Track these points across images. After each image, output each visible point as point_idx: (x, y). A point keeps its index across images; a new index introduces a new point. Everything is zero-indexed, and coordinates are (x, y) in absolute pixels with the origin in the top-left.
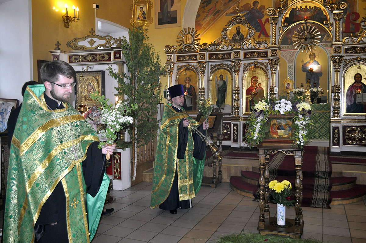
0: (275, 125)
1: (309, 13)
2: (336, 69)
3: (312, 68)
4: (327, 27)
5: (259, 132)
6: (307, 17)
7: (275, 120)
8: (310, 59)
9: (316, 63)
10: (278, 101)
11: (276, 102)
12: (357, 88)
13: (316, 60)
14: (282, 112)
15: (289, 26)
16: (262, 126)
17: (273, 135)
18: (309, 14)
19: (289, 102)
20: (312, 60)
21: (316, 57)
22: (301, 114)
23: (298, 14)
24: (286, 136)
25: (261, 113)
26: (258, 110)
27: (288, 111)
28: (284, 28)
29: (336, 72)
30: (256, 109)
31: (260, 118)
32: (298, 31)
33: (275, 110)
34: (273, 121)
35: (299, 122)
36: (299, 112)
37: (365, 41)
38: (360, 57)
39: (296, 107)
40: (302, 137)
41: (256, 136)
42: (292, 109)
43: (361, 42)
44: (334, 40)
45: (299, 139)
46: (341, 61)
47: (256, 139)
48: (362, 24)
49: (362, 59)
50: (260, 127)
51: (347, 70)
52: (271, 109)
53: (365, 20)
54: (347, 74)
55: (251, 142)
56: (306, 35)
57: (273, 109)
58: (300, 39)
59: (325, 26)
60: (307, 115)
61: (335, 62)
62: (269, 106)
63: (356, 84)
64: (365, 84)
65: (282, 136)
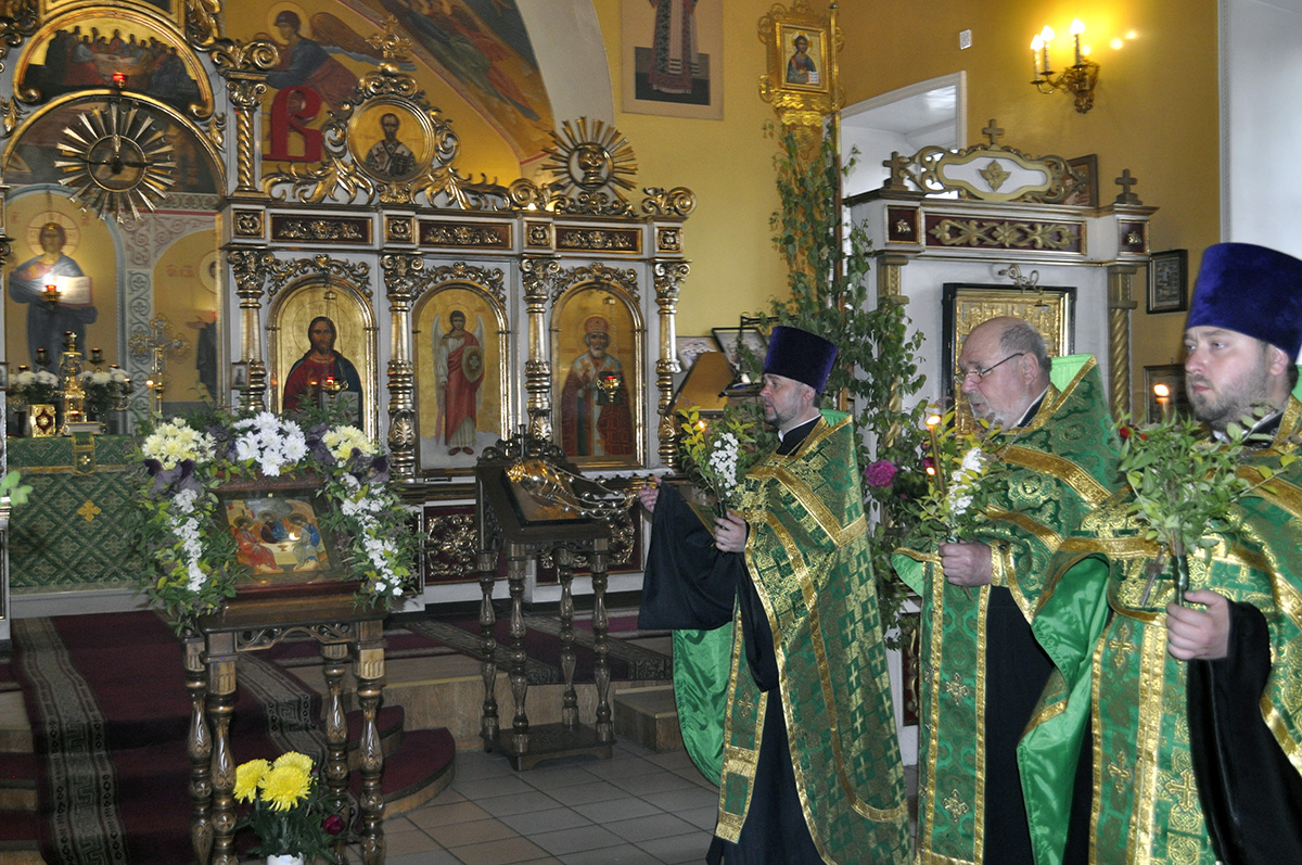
0: (250, 524)
1: (128, 61)
2: (245, 295)
3: (55, 288)
4: (203, 128)
5: (201, 559)
6: (125, 77)
7: (238, 504)
8: (44, 248)
9: (68, 268)
10: (247, 422)
11: (237, 425)
12: (319, 372)
13: (67, 254)
14: (271, 469)
15: (43, 100)
16: (209, 534)
17: (253, 564)
18: (130, 67)
19: (290, 426)
20: (53, 252)
21: (69, 240)
22: (351, 474)
23: (87, 59)
24: (311, 565)
25: (184, 476)
26: (166, 460)
27: (293, 461)
28: (24, 108)
29: (246, 309)
30: (158, 458)
31: (186, 499)
32: (81, 130)
33: (239, 458)
34: (231, 508)
35: (356, 503)
36: (340, 465)
37: (342, 198)
38: (326, 256)
39: (324, 445)
40: (384, 563)
41: (196, 577)
42: (307, 452)
43: (327, 201)
44: (232, 185)
45: (379, 572)
46: (266, 266)
47: (199, 588)
48: (330, 134)
49: (332, 266)
50: (198, 534)
51: (285, 304)
52: (224, 457)
53: (339, 121)
54: (286, 318)
55: (182, 603)
56: (117, 149)
57: (231, 455)
58: (91, 163)
59: (196, 123)
60: (370, 474)
61: (242, 269)
62: (210, 445)
63: (317, 358)
64: (346, 355)
65: (295, 565)
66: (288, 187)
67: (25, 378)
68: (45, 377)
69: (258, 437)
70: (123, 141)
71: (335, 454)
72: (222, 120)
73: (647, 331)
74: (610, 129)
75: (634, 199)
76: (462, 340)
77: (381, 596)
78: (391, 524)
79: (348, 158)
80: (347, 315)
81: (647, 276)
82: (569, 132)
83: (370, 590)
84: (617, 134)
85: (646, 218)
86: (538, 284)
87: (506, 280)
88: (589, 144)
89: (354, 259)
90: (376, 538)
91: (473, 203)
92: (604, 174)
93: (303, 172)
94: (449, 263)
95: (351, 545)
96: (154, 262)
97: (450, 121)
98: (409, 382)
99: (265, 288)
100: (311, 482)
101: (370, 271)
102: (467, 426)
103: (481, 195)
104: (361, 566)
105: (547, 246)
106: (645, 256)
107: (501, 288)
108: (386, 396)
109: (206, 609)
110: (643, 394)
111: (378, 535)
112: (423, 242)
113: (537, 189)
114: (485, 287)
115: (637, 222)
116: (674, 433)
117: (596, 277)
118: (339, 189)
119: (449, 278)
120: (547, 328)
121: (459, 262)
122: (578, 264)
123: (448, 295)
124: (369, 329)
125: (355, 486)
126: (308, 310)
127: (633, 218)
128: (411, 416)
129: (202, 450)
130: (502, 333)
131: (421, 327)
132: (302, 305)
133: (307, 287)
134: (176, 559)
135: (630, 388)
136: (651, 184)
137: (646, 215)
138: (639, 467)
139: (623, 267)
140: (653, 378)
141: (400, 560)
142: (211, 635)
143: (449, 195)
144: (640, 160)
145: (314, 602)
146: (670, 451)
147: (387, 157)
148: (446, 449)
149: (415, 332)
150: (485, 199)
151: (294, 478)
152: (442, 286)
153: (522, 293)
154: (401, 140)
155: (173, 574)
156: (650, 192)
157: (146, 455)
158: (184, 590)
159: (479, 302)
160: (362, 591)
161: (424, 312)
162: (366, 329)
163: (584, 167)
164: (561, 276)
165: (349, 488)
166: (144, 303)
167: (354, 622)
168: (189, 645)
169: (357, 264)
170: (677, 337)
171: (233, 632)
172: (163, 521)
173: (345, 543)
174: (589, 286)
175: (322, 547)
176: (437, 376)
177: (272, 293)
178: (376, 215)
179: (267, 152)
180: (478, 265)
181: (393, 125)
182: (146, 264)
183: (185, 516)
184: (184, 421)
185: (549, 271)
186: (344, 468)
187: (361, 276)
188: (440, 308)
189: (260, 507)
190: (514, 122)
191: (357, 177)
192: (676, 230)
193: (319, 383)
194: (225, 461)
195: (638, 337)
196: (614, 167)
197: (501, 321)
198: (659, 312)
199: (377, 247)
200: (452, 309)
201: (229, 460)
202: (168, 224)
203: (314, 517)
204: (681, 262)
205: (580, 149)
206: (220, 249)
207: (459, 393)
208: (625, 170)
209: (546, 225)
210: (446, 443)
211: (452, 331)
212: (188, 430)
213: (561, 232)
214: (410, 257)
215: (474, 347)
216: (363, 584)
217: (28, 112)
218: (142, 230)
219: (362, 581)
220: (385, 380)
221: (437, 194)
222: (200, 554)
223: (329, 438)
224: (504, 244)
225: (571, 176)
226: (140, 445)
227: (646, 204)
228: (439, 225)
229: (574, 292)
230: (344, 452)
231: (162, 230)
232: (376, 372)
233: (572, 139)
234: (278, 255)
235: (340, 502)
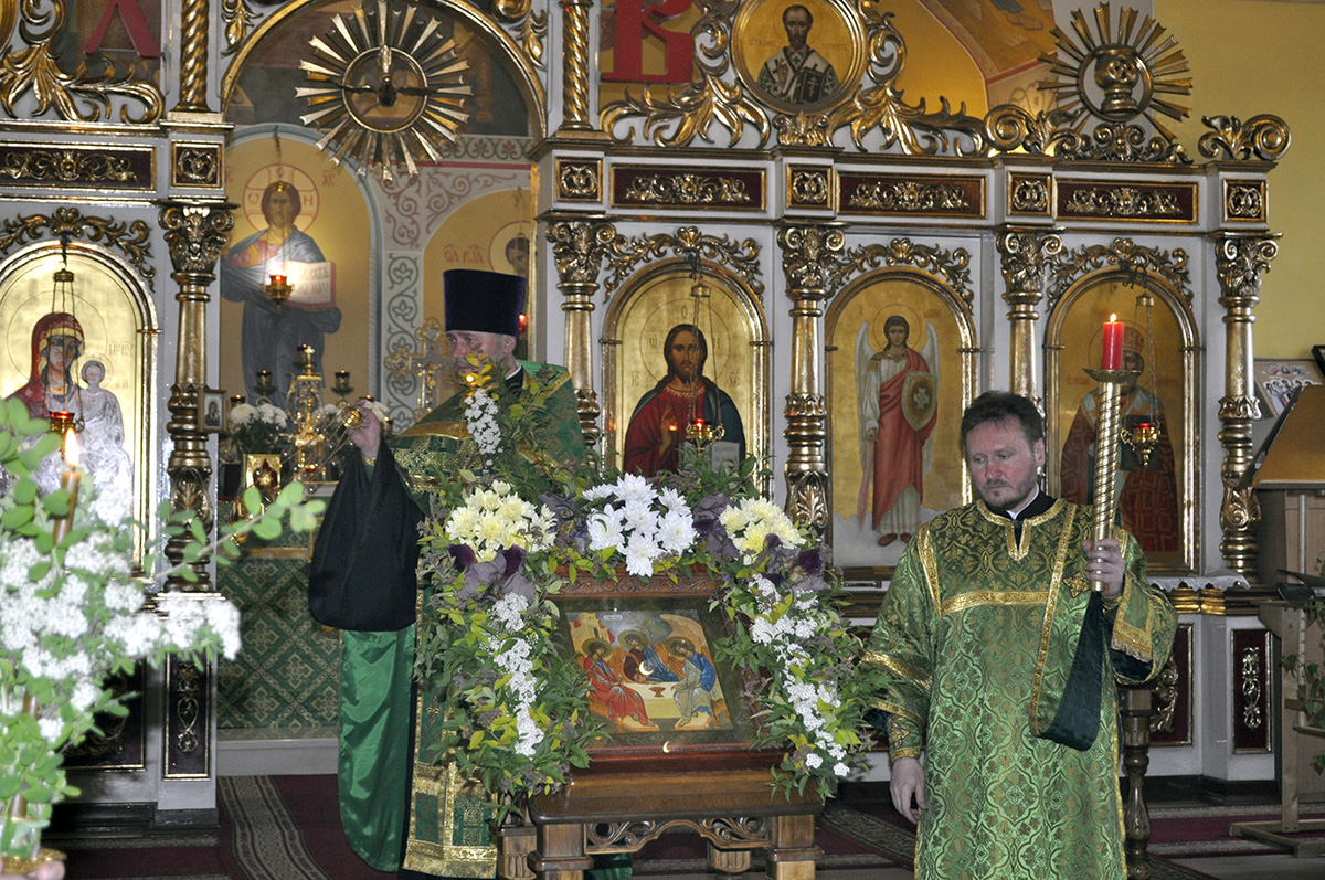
0: (606, 650)
3: (284, 279)
4: (514, 34)
5: (536, 705)
7: (588, 619)
8: (269, 220)
9: (302, 249)
10: (605, 490)
11: (590, 495)
12: (680, 411)
13: (301, 229)
14: (640, 564)
16: (546, 665)
17: (613, 716)
20: (283, 225)
21: (303, 208)
22: (765, 576)
24: (701, 721)
25: (509, 572)
26: (482, 547)
27: (675, 553)
28: (257, 10)
29: (572, 313)
30: (469, 543)
31: (512, 608)
32: (335, 41)
33: (591, 547)
34: (577, 625)
35: (773, 624)
36: (747, 561)
37: (720, 138)
38: (695, 230)
39: (723, 528)
40: (819, 723)
41: (529, 734)
42: (696, 539)
43: (698, 143)
44: (555, 120)
45: (812, 738)
46: (604, 246)
47: (533, 752)
48: (704, 40)
49: (702, 245)
50: (530, 665)
51: (630, 304)
52: (570, 544)
53: (719, 17)
54: (630, 325)
55: (507, 774)
56: (386, 69)
57: (580, 541)
58: (347, 89)
59: (504, 26)
60: (795, 577)
61: (567, 250)
62: (548, 525)
63: (677, 389)
64: (721, 386)
65: (676, 720)
66: (638, 123)
67: (241, 414)
68: (270, 412)
69: (620, 513)
70: (395, 56)
71: (738, 543)
72: (542, 20)
73: (1204, 350)
74: (1148, 22)
75: (1187, 136)
76: (903, 363)
77: (814, 776)
78: (829, 660)
79: (730, 76)
80: (723, 320)
81: (1204, 261)
82: (1081, 30)
83: (797, 766)
84: (1159, 30)
85: (1204, 166)
86: (1028, 273)
87: (975, 266)
88: (1114, 47)
89: (737, 234)
90: (806, 680)
91: (925, 144)
92: (1137, 94)
93: (663, 99)
94: (884, 241)
95: (766, 691)
96: (425, 240)
97: (892, 15)
98: (820, 428)
99: (600, 280)
100: (699, 586)
101: (762, 252)
102: (908, 499)
103: (937, 131)
104: (781, 726)
105: (1044, 212)
106: (1203, 226)
107: (966, 279)
108: (782, 450)
109: (544, 785)
110: (1196, 454)
111: (809, 676)
112: (846, 208)
113: (1028, 120)
114: (942, 278)
115: (1191, 172)
116: (1246, 518)
117: (1121, 262)
118: (716, 124)
119: (883, 264)
120: (1041, 344)
121: (900, 238)
122: (1092, 241)
123: (880, 291)
124: (758, 344)
125: (772, 595)
126: (665, 314)
127: (1184, 165)
128: (821, 481)
129: (536, 532)
130: (967, 351)
131: (838, 342)
132: (655, 305)
133: (664, 277)
134: (498, 704)
135: (1174, 442)
136: (1214, 110)
137: (1205, 160)
138: (1187, 572)
139: (1166, 245)
140: (1213, 426)
141: (844, 719)
142: (547, 827)
143: (886, 131)
144: (1196, 73)
145: (706, 781)
146: (1240, 548)
147: (791, 74)
148: (873, 535)
149: (829, 349)
150: (944, 137)
151: (675, 580)
152: (872, 278)
153: (1000, 287)
154: (812, 47)
155: (493, 727)
156: (1216, 122)
157: (452, 537)
158: (510, 754)
159: (930, 301)
160: (782, 766)
161: (843, 318)
162: (752, 344)
163: (1106, 84)
164: (1064, 260)
165: (763, 599)
166: (410, 303)
167: (768, 816)
168: (506, 839)
169: (741, 241)
170: (1255, 360)
171: (581, 822)
172: (477, 642)
173: (757, 687)
174: (1111, 277)
175: (717, 691)
176: (863, 420)
177: (610, 287)
178: (771, 165)
179: (610, 69)
180: (930, 242)
181: (801, 24)
182: (414, 243)
183: (510, 636)
184: (508, 487)
185: (1045, 252)
186: (753, 566)
187: (747, 260)
188: (869, 311)
189: (621, 624)
190: (979, 16)
191: (745, 106)
192: (1257, 185)
193: (682, 427)
194: (570, 550)
195: (1189, 360)
196: (1153, 84)
197: (965, 333)
198: (1225, 319)
199: (772, 214)
200: (887, 314)
201: (576, 549)
202: (447, 183)
203: (705, 643)
204: (1264, 235)
205: (1099, 56)
206: (536, 219)
207: (897, 449)
208: (1170, 88)
209: (1043, 178)
210: (875, 525)
211: (888, 347)
212: (515, 500)
213: (1066, 189)
214: (824, 228)
215: (920, 374)
216: (787, 755)
217: (261, 15)
218: (411, 192)
219: (784, 750)
220: (781, 424)
221: (867, 130)
222: (534, 697)
223: (729, 517)
224: (974, 210)
225: (1084, 100)
226: (442, 522)
227: (1207, 144)
228: (871, 179)
229: (1086, 287)
230: (754, 540)
231: (441, 191)
232: (767, 412)
233: (1087, 40)
234: (622, 228)
235: (747, 622)
